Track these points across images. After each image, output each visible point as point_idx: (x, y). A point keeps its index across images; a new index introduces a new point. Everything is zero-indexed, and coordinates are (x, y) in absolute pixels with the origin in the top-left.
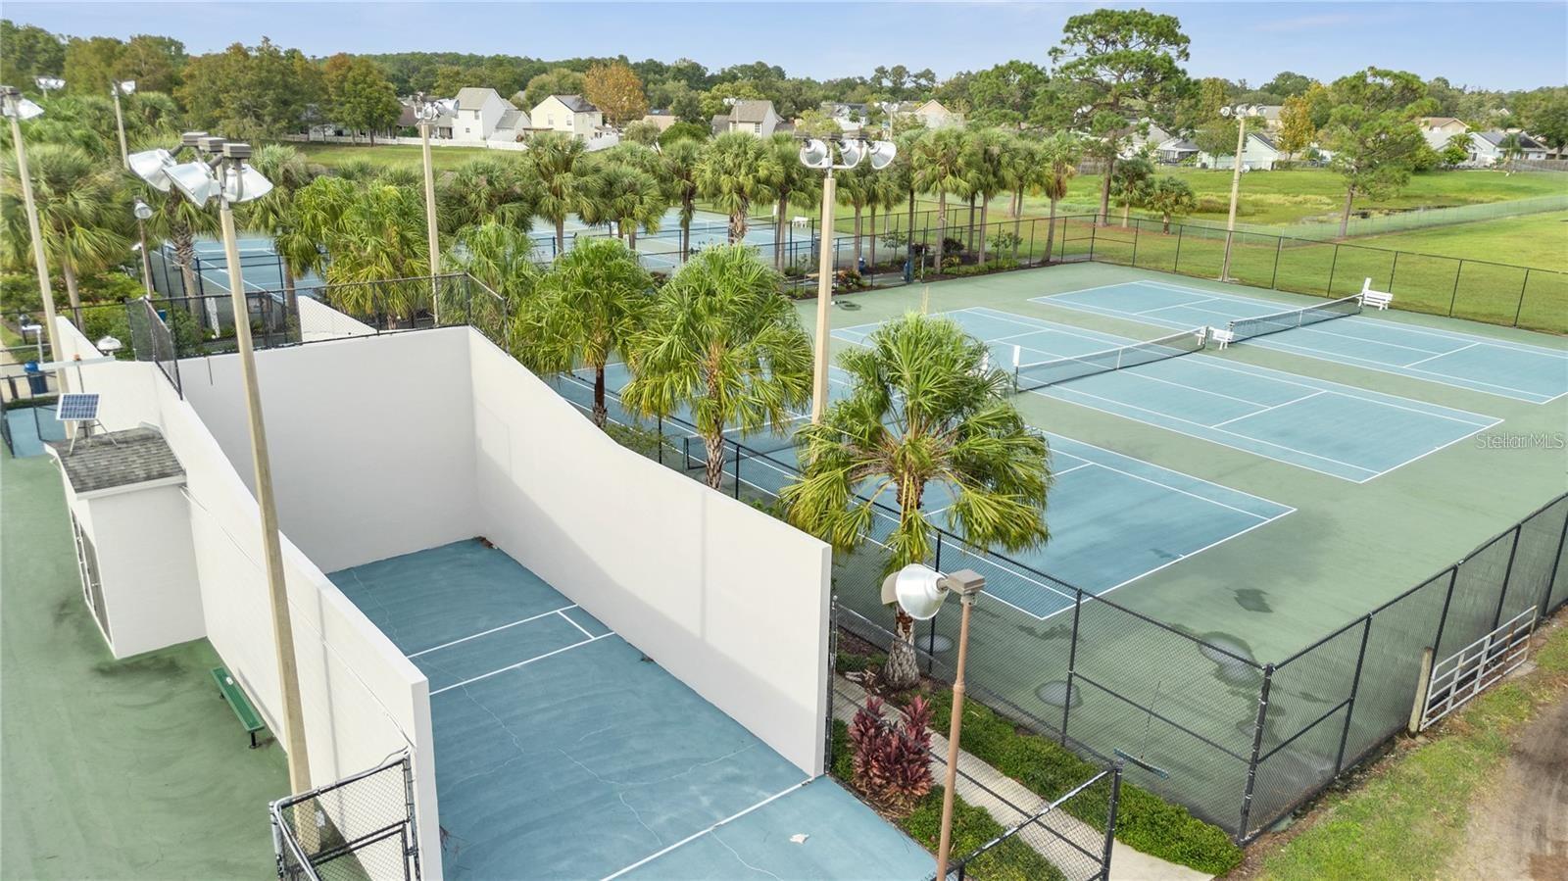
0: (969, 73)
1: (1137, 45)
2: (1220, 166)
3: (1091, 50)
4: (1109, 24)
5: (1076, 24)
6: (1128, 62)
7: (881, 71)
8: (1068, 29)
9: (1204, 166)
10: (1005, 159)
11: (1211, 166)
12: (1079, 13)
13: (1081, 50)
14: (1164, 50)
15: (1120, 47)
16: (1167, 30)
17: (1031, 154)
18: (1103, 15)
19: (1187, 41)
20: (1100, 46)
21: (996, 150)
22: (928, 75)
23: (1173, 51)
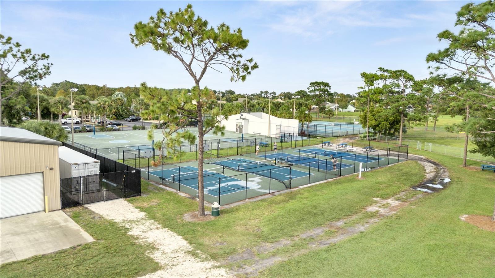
0: (285, 92)
1: (322, 87)
2: (343, 111)
3: (314, 88)
4: (317, 84)
5: (311, 84)
6: (321, 90)
7: (262, 92)
8: (310, 85)
9: (340, 111)
10: (302, 104)
11: (342, 111)
12: (312, 82)
13: (313, 88)
14: (326, 88)
15: (319, 87)
16: (327, 85)
17: (306, 104)
18: (316, 83)
19: (331, 86)
20: (316, 87)
21: (301, 103)
22: (274, 93)
23: (328, 88)
